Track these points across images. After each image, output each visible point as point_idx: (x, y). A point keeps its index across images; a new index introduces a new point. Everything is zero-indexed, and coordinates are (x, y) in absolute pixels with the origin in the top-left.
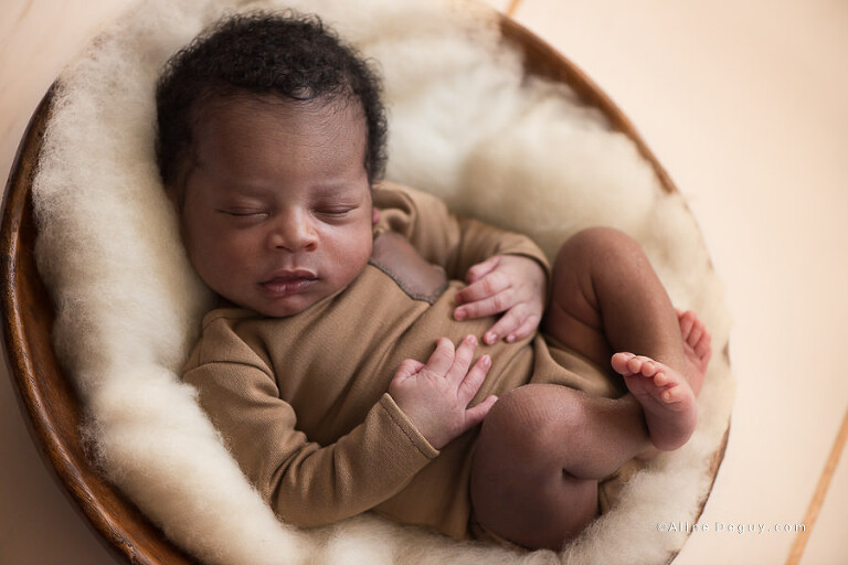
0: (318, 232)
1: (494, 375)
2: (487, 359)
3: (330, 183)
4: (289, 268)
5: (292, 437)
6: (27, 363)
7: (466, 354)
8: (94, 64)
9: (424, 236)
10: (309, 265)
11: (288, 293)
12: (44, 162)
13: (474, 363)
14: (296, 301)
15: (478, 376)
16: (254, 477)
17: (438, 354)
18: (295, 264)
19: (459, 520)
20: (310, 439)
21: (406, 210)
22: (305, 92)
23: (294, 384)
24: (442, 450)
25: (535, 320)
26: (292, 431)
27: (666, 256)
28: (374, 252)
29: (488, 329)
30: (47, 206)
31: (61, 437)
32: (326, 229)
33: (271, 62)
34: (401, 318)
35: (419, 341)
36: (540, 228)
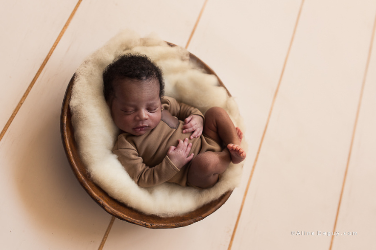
0: (148, 115)
1: (193, 147)
2: (191, 144)
3: (151, 102)
4: (141, 125)
5: (142, 166)
6: (70, 152)
7: (186, 144)
8: (86, 69)
9: (172, 109)
10: (146, 124)
11: (140, 130)
12: (73, 97)
13: (188, 145)
14: (142, 132)
15: (189, 149)
16: (132, 177)
17: (180, 145)
18: (142, 124)
19: (184, 182)
20: (146, 165)
21: (168, 104)
22: (144, 78)
23: (142, 152)
24: (181, 169)
25: (201, 131)
26: (142, 164)
27: (230, 112)
28: (162, 117)
29: (191, 135)
30: (74, 109)
31: (81, 172)
32: (150, 114)
33: (135, 70)
34: (169, 134)
35: (174, 140)
36: (200, 106)
